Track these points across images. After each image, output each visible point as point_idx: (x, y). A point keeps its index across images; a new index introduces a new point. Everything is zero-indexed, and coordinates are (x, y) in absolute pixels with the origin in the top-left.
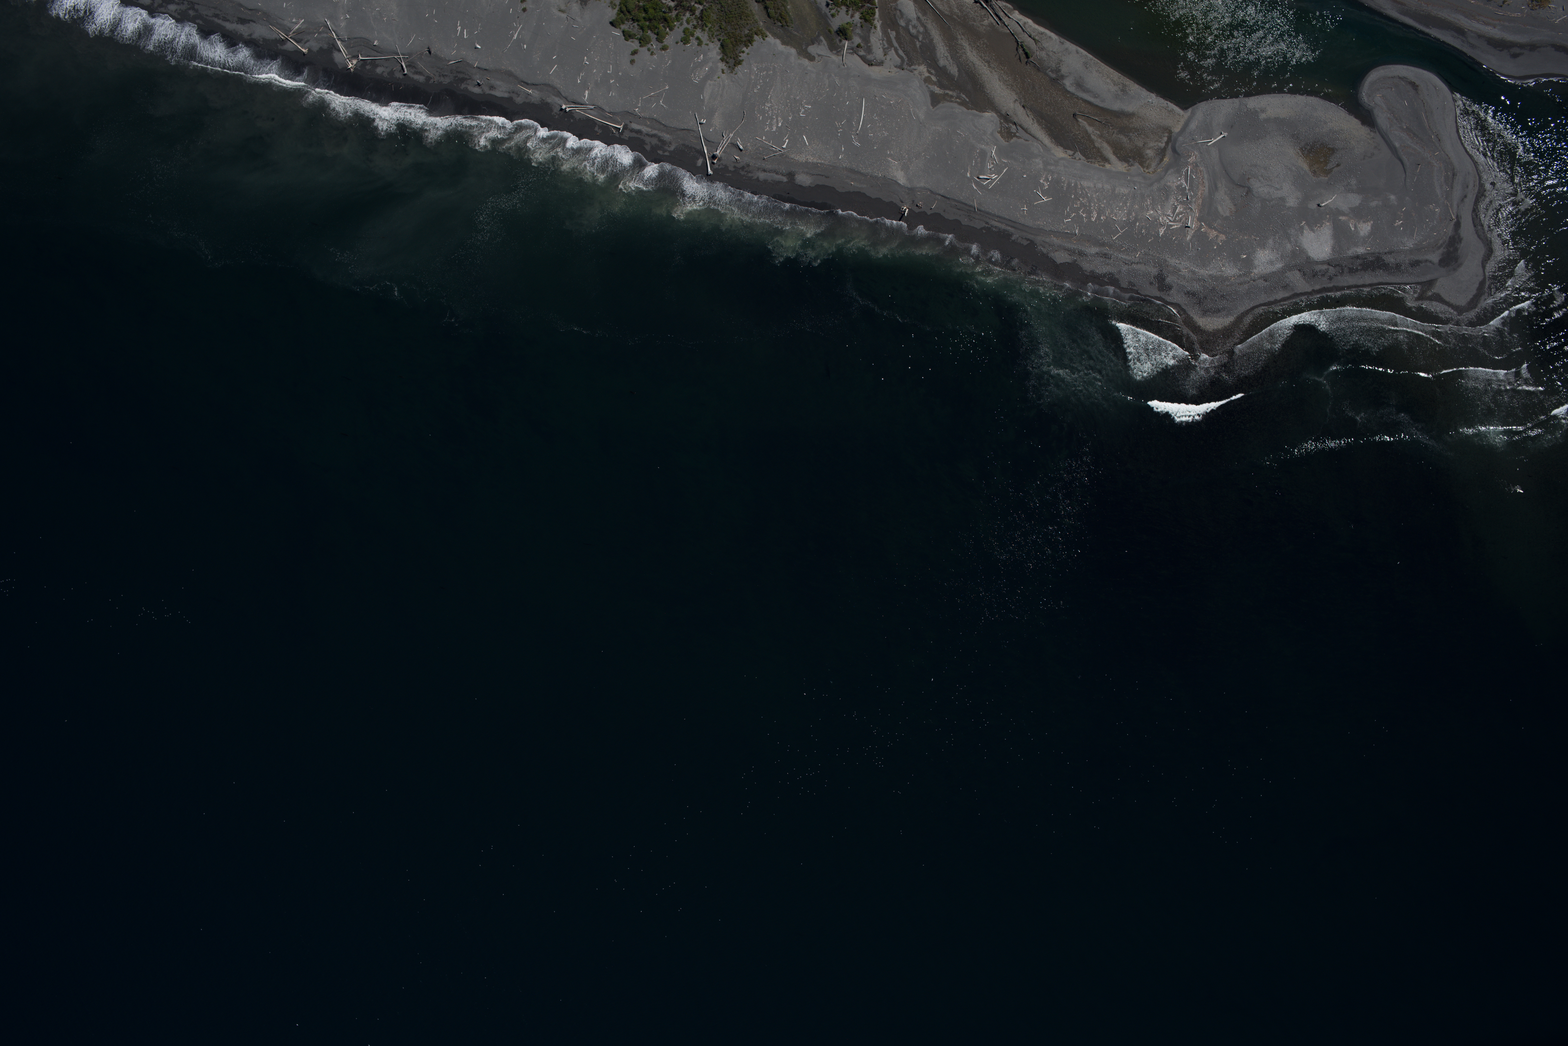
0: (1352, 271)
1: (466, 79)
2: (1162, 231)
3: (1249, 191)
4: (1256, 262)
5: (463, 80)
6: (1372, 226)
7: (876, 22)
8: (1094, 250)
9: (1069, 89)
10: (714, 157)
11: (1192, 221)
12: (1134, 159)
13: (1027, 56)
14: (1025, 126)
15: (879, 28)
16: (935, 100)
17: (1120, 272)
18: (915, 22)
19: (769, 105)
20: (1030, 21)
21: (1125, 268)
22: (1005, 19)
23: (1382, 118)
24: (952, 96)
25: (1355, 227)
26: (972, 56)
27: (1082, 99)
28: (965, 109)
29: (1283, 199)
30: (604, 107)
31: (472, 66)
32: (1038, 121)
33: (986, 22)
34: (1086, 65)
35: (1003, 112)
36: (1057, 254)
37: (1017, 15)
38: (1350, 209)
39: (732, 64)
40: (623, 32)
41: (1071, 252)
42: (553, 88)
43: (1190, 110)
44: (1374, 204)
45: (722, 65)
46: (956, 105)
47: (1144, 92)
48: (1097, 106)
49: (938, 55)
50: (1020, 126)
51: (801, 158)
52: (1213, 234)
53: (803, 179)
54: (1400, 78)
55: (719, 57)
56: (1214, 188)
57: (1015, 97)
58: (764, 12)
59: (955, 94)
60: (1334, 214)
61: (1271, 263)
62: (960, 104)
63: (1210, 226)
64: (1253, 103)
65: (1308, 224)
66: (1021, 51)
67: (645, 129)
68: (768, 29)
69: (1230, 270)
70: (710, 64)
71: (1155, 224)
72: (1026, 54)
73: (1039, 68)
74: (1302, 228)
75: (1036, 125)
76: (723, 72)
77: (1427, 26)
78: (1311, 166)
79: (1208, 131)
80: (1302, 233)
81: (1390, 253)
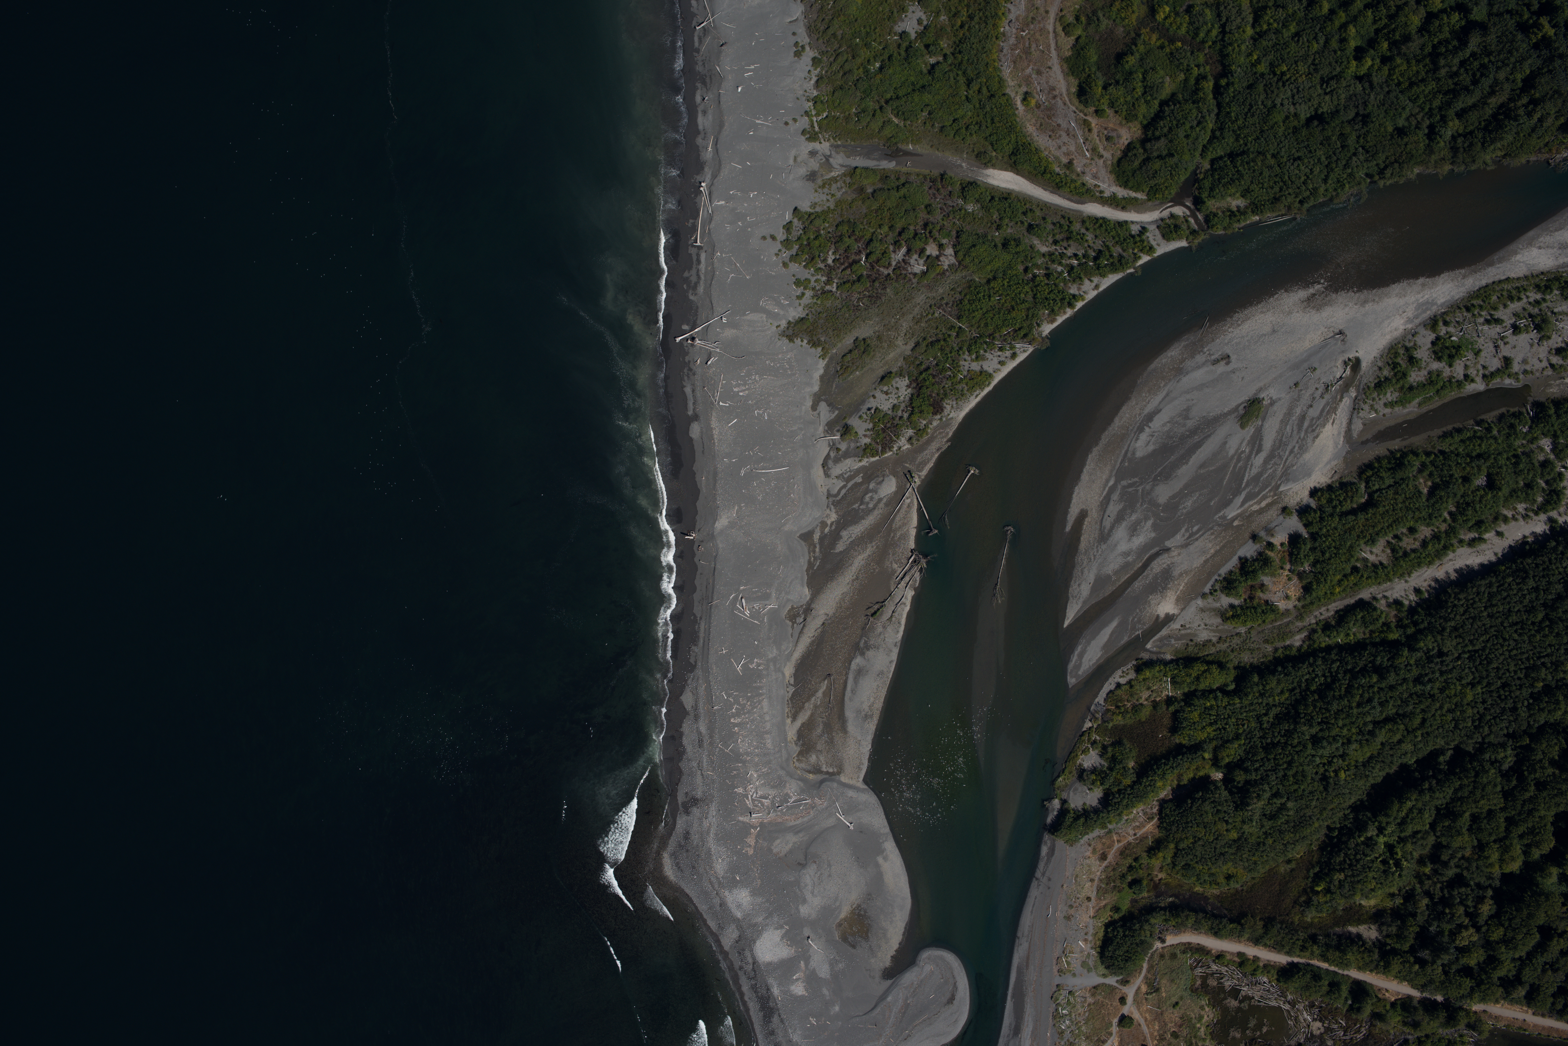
0: (754, 988)
1: (706, 86)
2: (740, 790)
3: (802, 866)
4: (735, 891)
5: (704, 83)
6: (802, 996)
7: (866, 460)
8: (703, 729)
9: (853, 663)
10: (693, 339)
11: (758, 818)
12: (803, 745)
13: (873, 615)
14: (805, 630)
15: (861, 464)
16: (807, 537)
17: (689, 760)
18: (876, 497)
19: (757, 378)
20: (908, 608)
21: (695, 764)
22: (903, 584)
23: (910, 977)
24: (814, 552)
25: (797, 980)
26: (859, 561)
27: (847, 678)
28: (805, 568)
29: (804, 901)
30: (713, 223)
31: (719, 88)
32: (813, 642)
33: (895, 566)
34: (881, 673)
35: (813, 606)
36: (691, 694)
37: (910, 594)
38: (814, 969)
39: (787, 333)
40: (791, 222)
41: (696, 708)
42: (719, 170)
43: (865, 787)
44: (825, 991)
45: (784, 324)
46: (807, 558)
47: (870, 738)
48: (844, 695)
49: (851, 528)
50: (804, 625)
51: (714, 423)
52: (751, 841)
53: (695, 431)
54: (955, 984)
55: (791, 319)
56: (796, 830)
57: (831, 614)
58: (847, 351)
59: (817, 554)
60: (805, 956)
61: (739, 906)
62: (809, 561)
63: (758, 836)
64: (890, 846)
65: (787, 932)
66: (876, 607)
67: (702, 267)
68: (831, 359)
69: (720, 867)
70: (782, 313)
71: (745, 781)
72: (875, 613)
73: (865, 630)
74: (781, 927)
75: (809, 640)
76: (778, 327)
77: (1013, 997)
78: (845, 919)
79: (850, 809)
80: (777, 929)
81: (782, 1021)
